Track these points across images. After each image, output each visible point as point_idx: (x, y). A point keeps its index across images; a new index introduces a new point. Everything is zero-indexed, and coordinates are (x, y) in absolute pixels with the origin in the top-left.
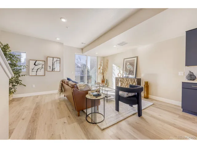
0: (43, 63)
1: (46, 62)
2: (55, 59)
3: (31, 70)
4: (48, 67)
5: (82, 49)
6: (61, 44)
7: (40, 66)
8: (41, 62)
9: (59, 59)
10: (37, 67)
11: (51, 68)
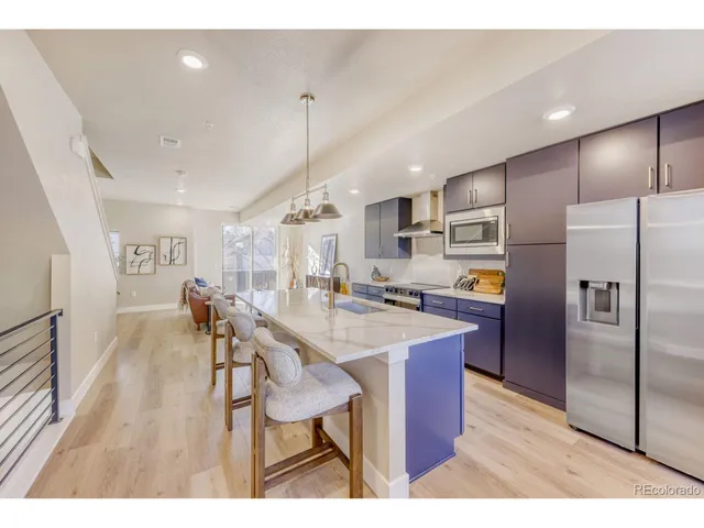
0: (152, 249)
1: (156, 248)
2: (175, 241)
3: (128, 265)
4: (162, 258)
5: (239, 213)
6: (188, 208)
7: (147, 256)
8: (147, 248)
9: (183, 240)
10: (139, 259)
11: (168, 259)
